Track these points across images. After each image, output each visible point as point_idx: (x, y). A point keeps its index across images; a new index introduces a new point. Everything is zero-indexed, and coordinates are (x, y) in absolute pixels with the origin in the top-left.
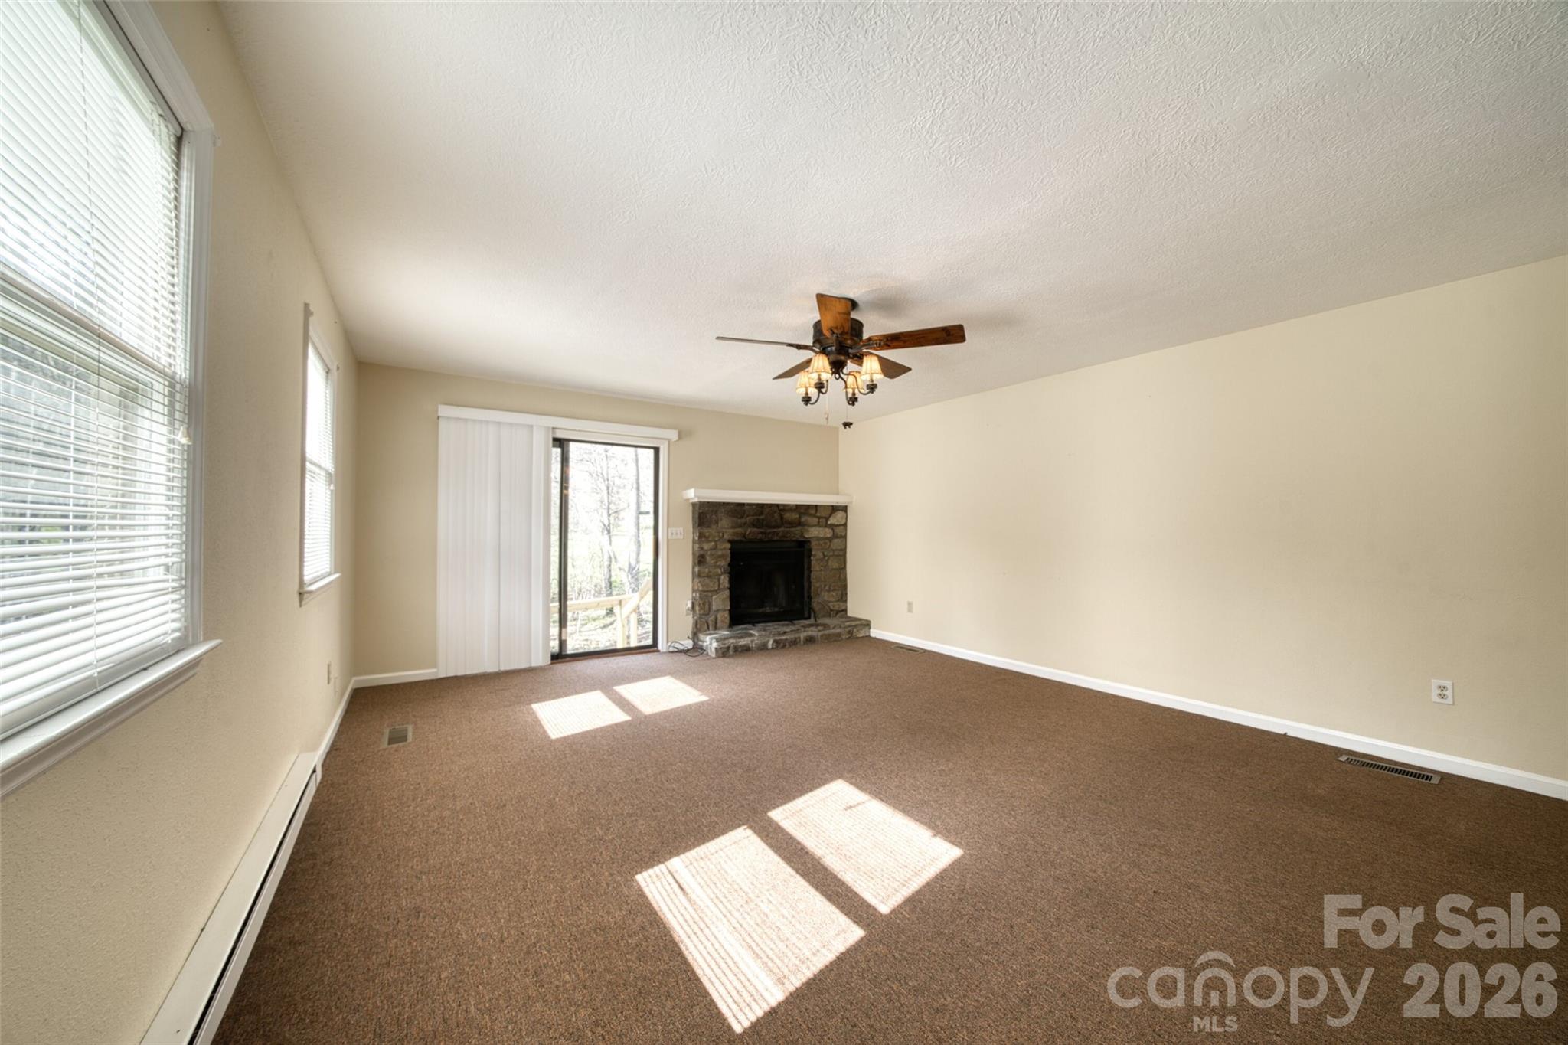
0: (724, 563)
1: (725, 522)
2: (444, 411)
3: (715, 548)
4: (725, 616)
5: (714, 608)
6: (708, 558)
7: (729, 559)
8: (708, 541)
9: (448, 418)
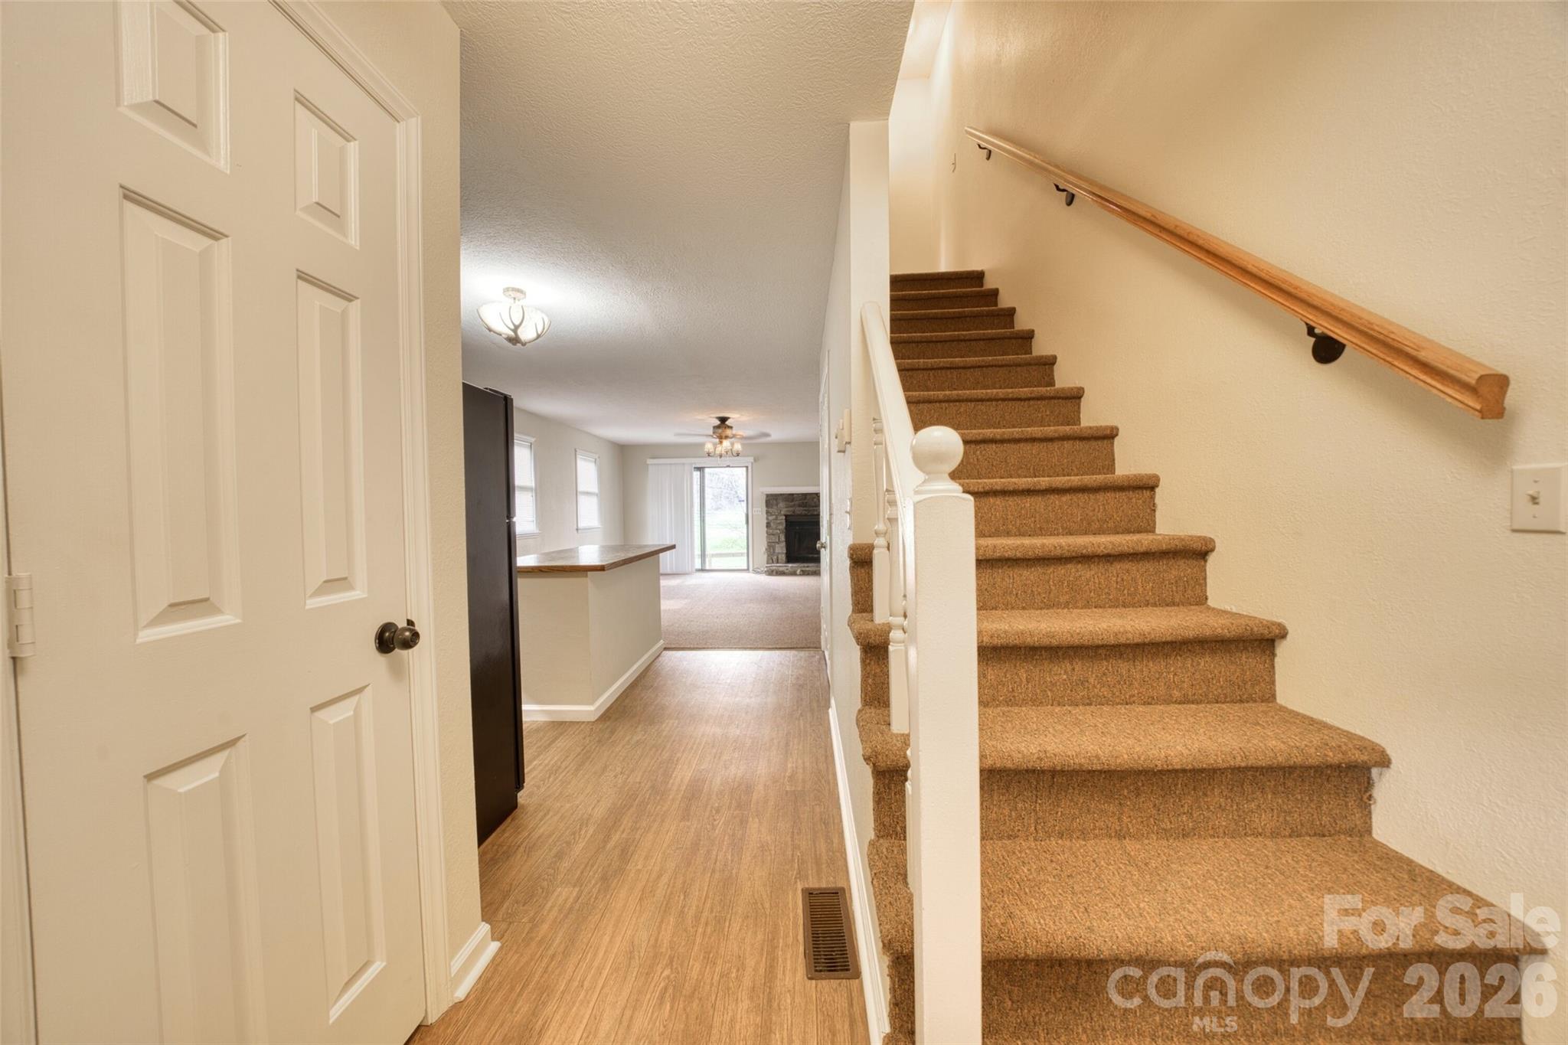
0: (783, 527)
1: (782, 505)
2: (650, 461)
3: (776, 519)
4: (783, 557)
5: (777, 551)
6: (772, 524)
7: (784, 525)
8: (772, 515)
9: (651, 464)
